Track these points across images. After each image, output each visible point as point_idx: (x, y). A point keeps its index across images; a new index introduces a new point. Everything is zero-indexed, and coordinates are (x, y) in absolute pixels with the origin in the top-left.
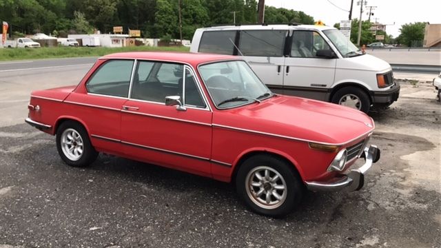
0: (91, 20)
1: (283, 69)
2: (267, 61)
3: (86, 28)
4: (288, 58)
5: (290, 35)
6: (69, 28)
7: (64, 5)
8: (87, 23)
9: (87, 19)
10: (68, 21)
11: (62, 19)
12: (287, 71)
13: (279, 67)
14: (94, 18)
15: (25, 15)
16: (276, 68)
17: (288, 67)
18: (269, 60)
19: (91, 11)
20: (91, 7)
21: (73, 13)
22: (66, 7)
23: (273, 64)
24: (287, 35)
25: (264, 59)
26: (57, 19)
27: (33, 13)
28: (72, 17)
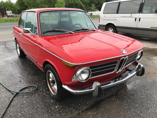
0: (97, 7)
1: (138, 20)
2: (131, 16)
3: (95, 10)
4: (141, 14)
5: (143, 2)
6: (89, 9)
7: (88, 2)
8: (95, 7)
9: (95, 6)
10: (89, 7)
11: (88, 7)
12: (139, 21)
13: (136, 19)
14: (98, 6)
15: (77, 6)
16: (134, 19)
17: (140, 19)
18: (131, 15)
19: (97, 4)
20: (97, 2)
21: (91, 4)
22: (89, 3)
23: (133, 17)
24: (141, 2)
25: (129, 15)
26: (86, 7)
27: (79, 5)
28: (90, 6)
